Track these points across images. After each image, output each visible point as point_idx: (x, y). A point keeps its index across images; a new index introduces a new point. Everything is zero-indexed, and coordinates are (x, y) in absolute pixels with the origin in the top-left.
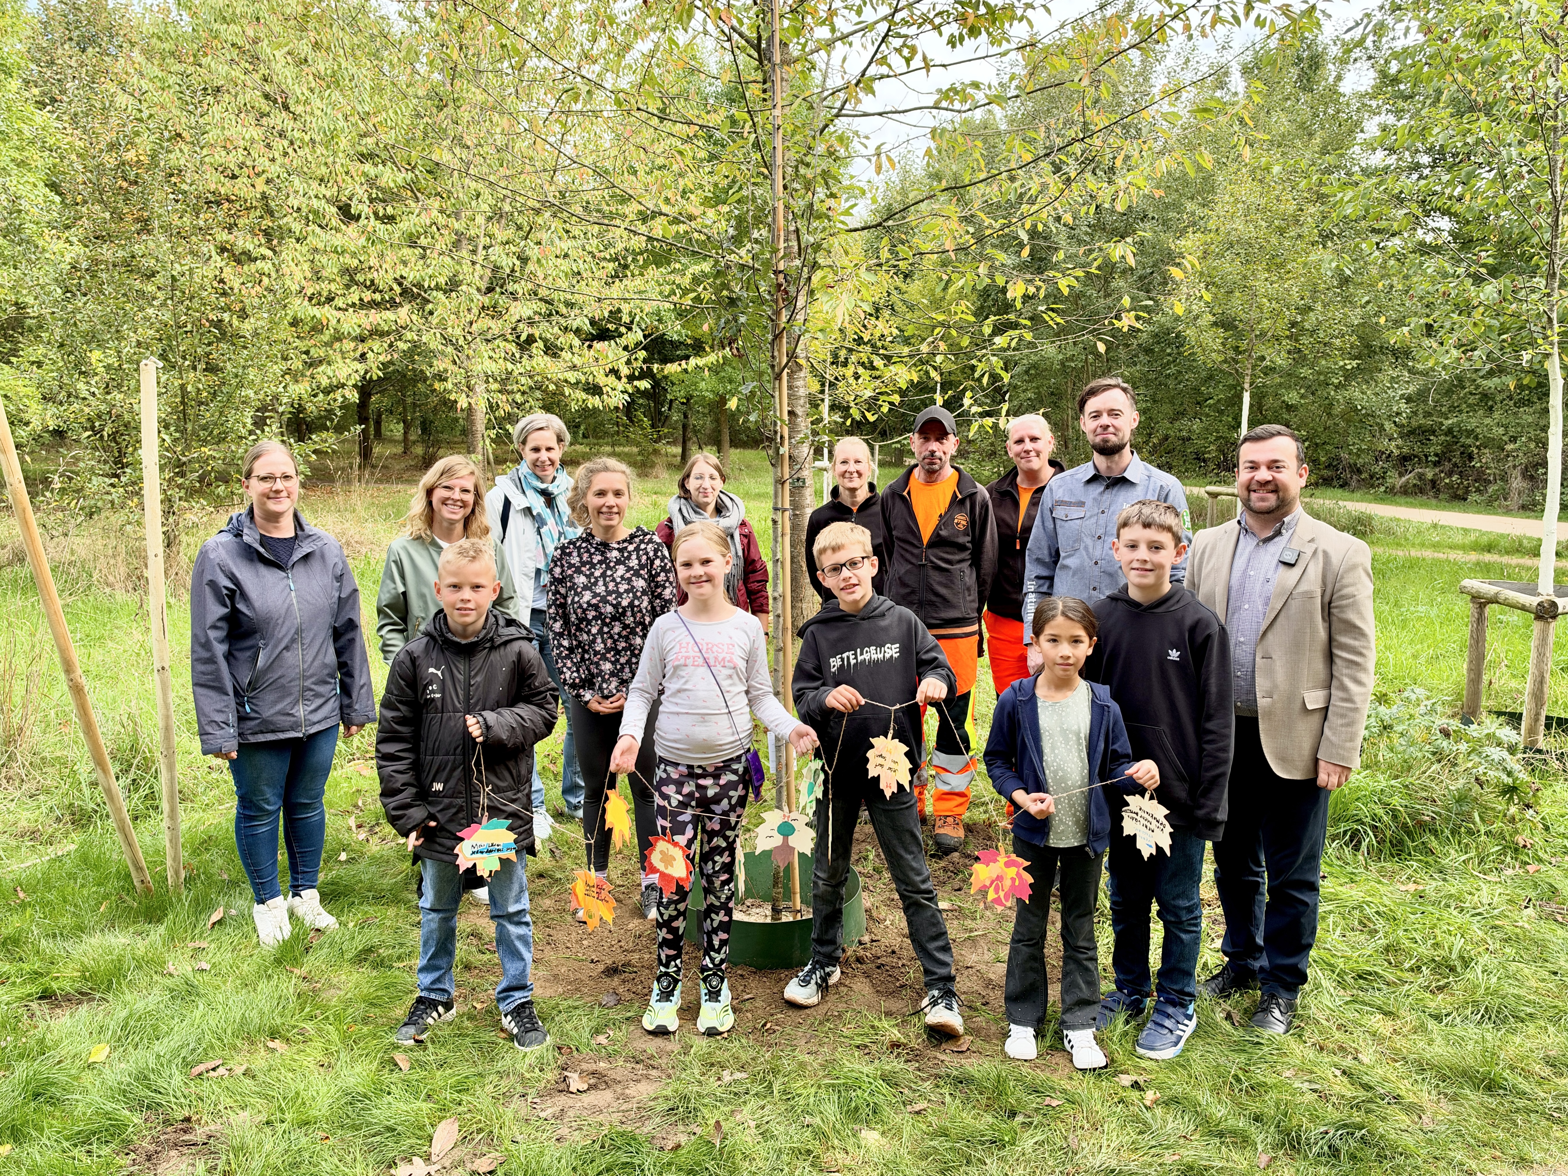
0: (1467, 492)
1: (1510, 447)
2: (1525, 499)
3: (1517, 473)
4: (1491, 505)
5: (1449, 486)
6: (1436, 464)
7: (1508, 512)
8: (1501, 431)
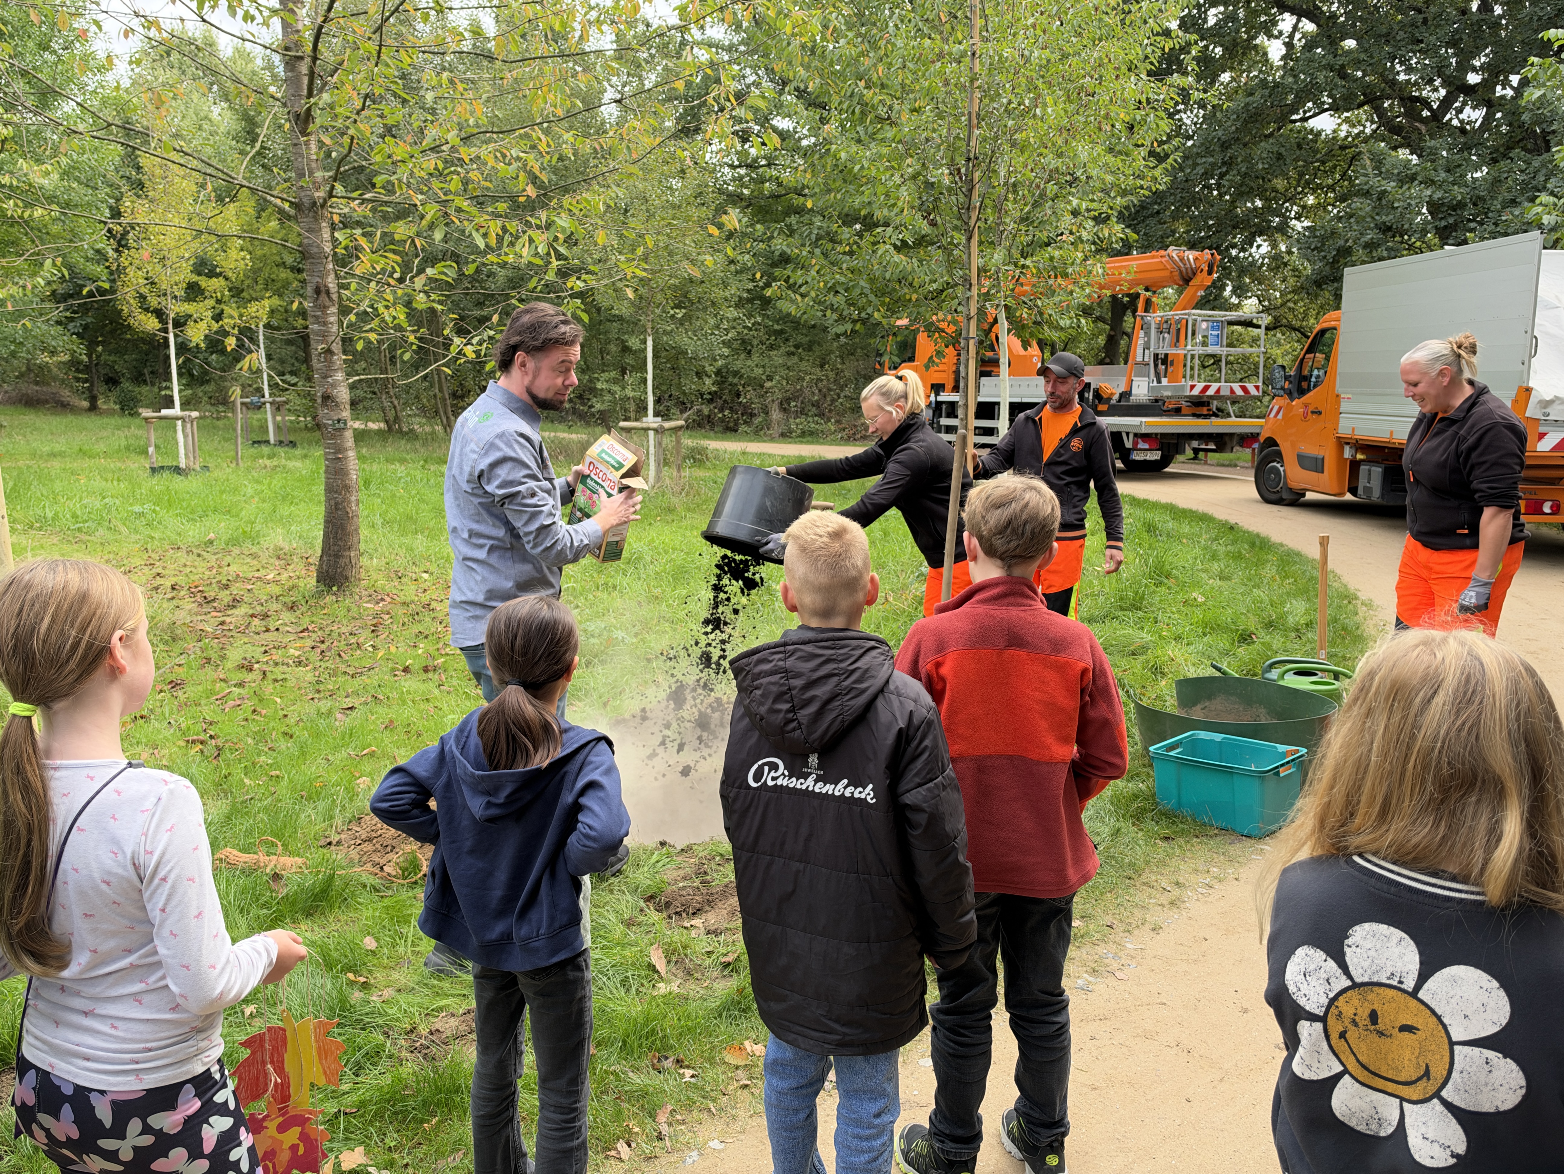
0: (736, 423)
1: (768, 384)
2: (783, 428)
3: (775, 406)
4: (759, 433)
5: (722, 420)
6: (710, 401)
7: (772, 439)
8: (760, 371)
